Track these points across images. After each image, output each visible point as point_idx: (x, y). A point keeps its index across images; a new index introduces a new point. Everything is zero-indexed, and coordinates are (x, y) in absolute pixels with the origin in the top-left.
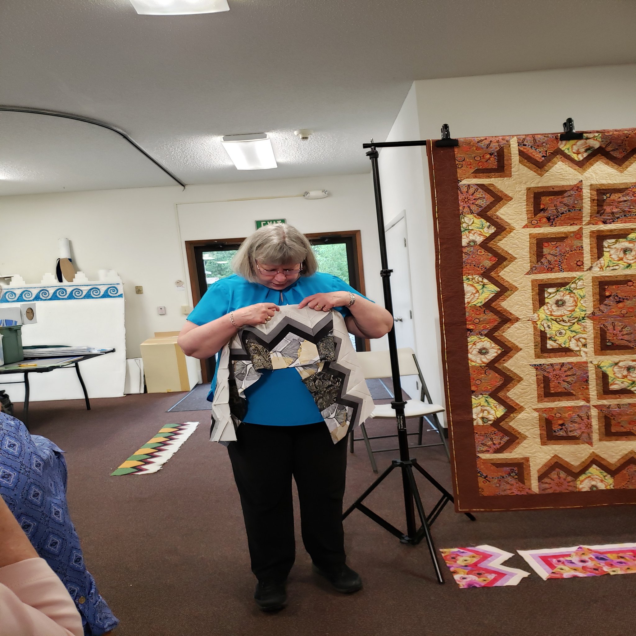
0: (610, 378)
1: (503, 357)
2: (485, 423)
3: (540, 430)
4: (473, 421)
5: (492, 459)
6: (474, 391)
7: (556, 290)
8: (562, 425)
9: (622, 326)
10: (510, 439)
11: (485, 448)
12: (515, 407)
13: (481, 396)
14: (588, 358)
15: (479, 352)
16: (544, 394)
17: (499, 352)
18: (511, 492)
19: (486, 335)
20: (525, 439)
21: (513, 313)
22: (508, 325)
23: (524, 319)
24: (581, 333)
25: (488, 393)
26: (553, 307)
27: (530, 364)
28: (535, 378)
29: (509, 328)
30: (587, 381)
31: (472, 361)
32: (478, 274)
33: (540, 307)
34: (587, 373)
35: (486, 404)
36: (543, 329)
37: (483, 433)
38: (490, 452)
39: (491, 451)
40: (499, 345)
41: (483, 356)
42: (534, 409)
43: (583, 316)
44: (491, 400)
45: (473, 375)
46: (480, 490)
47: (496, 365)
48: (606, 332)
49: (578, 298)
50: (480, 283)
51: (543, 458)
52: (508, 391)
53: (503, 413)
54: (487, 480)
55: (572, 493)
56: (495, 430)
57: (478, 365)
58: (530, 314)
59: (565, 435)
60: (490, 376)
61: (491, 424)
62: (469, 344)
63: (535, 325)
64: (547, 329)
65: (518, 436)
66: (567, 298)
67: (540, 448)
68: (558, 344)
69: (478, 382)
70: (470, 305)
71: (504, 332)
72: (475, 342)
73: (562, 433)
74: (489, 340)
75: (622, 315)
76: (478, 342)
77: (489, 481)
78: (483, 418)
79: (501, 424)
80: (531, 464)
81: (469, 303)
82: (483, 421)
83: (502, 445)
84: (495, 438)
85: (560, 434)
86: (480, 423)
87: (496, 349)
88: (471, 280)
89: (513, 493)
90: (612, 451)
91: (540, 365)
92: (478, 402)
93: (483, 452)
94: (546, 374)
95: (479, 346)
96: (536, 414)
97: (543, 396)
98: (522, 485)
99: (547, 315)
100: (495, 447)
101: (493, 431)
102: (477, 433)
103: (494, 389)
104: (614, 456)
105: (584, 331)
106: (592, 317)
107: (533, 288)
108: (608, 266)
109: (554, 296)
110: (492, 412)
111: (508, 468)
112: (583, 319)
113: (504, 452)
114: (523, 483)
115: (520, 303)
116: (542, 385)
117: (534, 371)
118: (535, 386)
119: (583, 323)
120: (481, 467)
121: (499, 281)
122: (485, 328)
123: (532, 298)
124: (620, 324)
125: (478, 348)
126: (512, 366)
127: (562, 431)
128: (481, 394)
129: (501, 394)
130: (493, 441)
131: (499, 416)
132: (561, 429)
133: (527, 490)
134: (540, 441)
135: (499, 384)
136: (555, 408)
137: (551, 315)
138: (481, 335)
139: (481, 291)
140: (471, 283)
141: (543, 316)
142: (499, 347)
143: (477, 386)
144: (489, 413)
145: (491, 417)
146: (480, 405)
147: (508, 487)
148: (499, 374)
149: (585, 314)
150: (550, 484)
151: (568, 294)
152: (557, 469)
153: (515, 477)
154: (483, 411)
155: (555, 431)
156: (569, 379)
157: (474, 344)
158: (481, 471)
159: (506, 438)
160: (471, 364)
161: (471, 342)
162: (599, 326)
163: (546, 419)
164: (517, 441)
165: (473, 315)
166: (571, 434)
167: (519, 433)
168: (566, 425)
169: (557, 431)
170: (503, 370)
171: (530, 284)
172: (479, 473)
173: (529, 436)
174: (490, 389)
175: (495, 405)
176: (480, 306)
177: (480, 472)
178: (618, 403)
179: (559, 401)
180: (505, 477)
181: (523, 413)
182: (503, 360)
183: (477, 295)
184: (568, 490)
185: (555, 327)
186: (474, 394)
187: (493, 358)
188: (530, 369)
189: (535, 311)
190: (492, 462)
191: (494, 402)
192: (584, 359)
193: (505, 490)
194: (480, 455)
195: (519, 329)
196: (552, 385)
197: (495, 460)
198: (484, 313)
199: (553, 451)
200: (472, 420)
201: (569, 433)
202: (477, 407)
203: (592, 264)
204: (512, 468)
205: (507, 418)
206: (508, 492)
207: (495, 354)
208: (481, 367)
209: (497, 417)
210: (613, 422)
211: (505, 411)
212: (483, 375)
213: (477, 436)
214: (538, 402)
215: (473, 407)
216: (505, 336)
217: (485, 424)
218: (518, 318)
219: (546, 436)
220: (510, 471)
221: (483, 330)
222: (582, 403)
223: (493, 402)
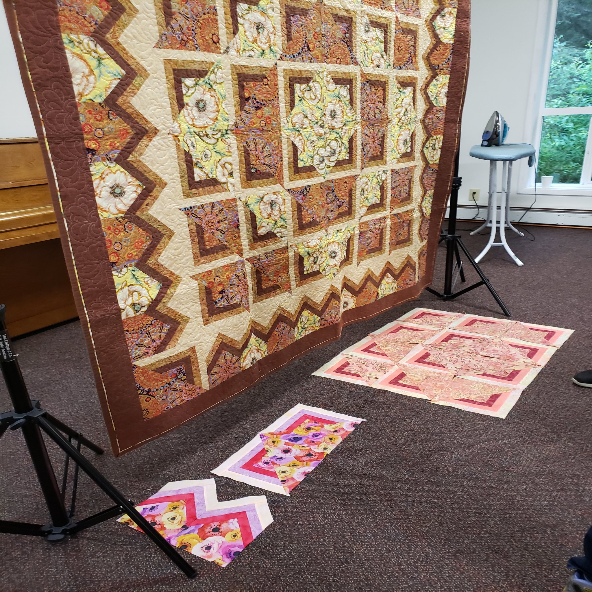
0: (257, 219)
1: (145, 200)
2: (137, 311)
3: (201, 304)
4: (121, 313)
5: (153, 364)
6: (115, 263)
7: (194, 83)
8: (222, 292)
9: (262, 145)
10: (171, 328)
11: (143, 350)
12: (171, 278)
13: (125, 270)
14: (235, 193)
15: (111, 193)
16: (200, 252)
17: (139, 191)
18: (180, 401)
19: (118, 161)
20: (187, 322)
21: (150, 119)
22: (144, 141)
23: (164, 131)
24: (226, 155)
25: (133, 264)
26: (194, 112)
27: (179, 207)
28: (188, 229)
29: (147, 146)
30: (238, 226)
31: (103, 210)
32: (87, 34)
33: (180, 111)
34: (237, 214)
35: (134, 282)
36: (187, 150)
37: (136, 328)
38: (149, 354)
39: (151, 352)
40: (137, 179)
41: (117, 200)
42: (191, 277)
43: (226, 128)
44: (139, 273)
45: (108, 236)
46: (144, 413)
47: (138, 213)
48: (249, 153)
49: (219, 99)
50: (93, 54)
51: (208, 342)
52: (159, 254)
53: (157, 291)
54: (151, 395)
55: (238, 374)
56: (151, 319)
57: (112, 216)
58: (170, 122)
59: (227, 305)
60: (132, 232)
61: (146, 312)
62: (93, 178)
63: (177, 141)
64: (191, 148)
65: (179, 320)
66: (207, 97)
67: (204, 329)
68: (205, 173)
69: (117, 247)
70: (83, 100)
71: (141, 154)
72: (103, 173)
73: (223, 303)
74: (122, 170)
75: (261, 128)
76: (107, 175)
77: (154, 397)
78: (133, 305)
79: (157, 308)
80: (197, 354)
81: (81, 95)
82: (134, 309)
83: (162, 338)
84: (153, 331)
85: (221, 305)
86: (131, 313)
87: (134, 186)
88: (77, 44)
89: (183, 400)
90: (265, 313)
91: (191, 208)
92: (122, 279)
93: (140, 357)
94: (197, 221)
95: (110, 181)
96: (195, 284)
97: (199, 255)
98: (191, 386)
99: (189, 126)
100: (154, 344)
101: (148, 321)
102: (128, 331)
103: (140, 255)
104: (266, 317)
105: (230, 152)
106: (236, 130)
107: (168, 75)
108: (244, 50)
109: (193, 93)
110: (144, 292)
111: (174, 370)
112: (227, 133)
113: (167, 348)
114: (192, 382)
115: (156, 103)
116: (196, 240)
117: (185, 218)
118: (188, 242)
119: (227, 140)
120: (140, 379)
121: (121, 54)
122: (113, 147)
123: (167, 94)
124: (261, 141)
125: (108, 186)
126: (159, 213)
127: (223, 300)
128: (126, 266)
129: (151, 262)
130: (150, 336)
131: (154, 297)
132: (221, 298)
133: (198, 390)
134: (202, 320)
135: (145, 246)
136: (214, 271)
137: (194, 125)
138: (110, 160)
139: (96, 72)
140: (77, 51)
141: (184, 126)
142: (138, 182)
143: (116, 253)
144: (140, 294)
145: (145, 301)
146: (126, 285)
147: (176, 394)
148: (143, 230)
149: (228, 126)
150: (219, 373)
151: (208, 91)
152: (223, 352)
153: (183, 379)
154: (131, 294)
155: (216, 302)
156: (222, 226)
157: (102, 178)
158: (141, 385)
159: (167, 327)
160: (103, 216)
161: (96, 174)
162: (242, 145)
163: (206, 287)
164: (179, 328)
165: (92, 121)
166: (232, 302)
167: (180, 315)
168: (226, 291)
169: (218, 302)
170: (148, 221)
171: (162, 66)
172: (139, 389)
173: (191, 317)
174: (136, 255)
175: (146, 280)
176: (100, 104)
177: (140, 387)
178: (266, 252)
179: (215, 259)
180: (172, 383)
181: (180, 285)
182: (147, 205)
183: (92, 78)
184: (234, 373)
185: (200, 145)
186: (115, 268)
187: (132, 203)
188: (181, 216)
189: (175, 117)
190: (154, 367)
191: (144, 275)
192: (231, 195)
193: (173, 401)
194: (136, 363)
195: (159, 149)
196: (206, 236)
197: (157, 364)
198: (109, 117)
199: (216, 330)
200: (119, 311)
201: (230, 300)
202: (122, 289)
203: (228, 43)
204: (178, 368)
205: (163, 297)
206: (178, 402)
207: (135, 196)
208: (117, 219)
209: (152, 299)
210: (263, 276)
211: (159, 287)
212: (122, 234)
213: (128, 335)
214: (195, 264)
215: (117, 290)
216: (143, 161)
217: (138, 314)
218: (156, 129)
219: (207, 311)
220: (176, 372)
221: (112, 150)
222: (236, 258)
223: (142, 276)
